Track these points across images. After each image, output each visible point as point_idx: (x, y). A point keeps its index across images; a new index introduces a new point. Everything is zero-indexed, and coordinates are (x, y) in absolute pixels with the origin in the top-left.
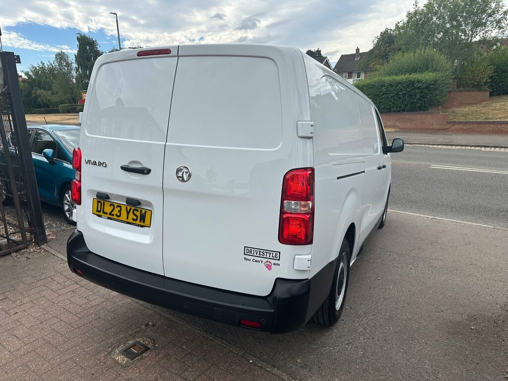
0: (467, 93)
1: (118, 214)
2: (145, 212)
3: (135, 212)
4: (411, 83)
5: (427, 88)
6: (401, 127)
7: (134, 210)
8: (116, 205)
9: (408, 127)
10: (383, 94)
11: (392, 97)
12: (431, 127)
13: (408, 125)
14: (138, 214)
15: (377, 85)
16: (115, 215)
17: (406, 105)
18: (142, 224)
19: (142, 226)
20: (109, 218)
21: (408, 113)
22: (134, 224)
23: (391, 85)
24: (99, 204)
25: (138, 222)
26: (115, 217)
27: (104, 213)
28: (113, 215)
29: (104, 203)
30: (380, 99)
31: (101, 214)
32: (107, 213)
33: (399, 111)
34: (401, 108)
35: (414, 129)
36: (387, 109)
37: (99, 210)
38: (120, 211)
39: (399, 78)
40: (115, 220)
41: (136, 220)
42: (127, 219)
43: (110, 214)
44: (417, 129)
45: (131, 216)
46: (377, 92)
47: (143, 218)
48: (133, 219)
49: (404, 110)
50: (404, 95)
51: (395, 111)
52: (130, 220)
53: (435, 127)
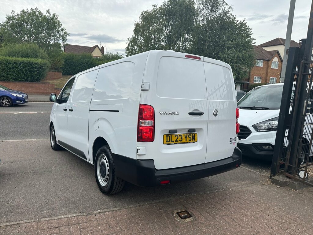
0: (53, 73)
1: (181, 140)
2: (194, 135)
3: (190, 136)
4: (31, 64)
5: (40, 68)
6: (26, 91)
7: (189, 135)
8: (179, 135)
9: (30, 91)
10: (10, 69)
11: (17, 71)
12: (46, 92)
13: (30, 90)
14: (191, 137)
15: (4, 62)
16: (179, 141)
17: (28, 77)
18: (194, 141)
19: (194, 142)
20: (175, 144)
21: (29, 83)
22: (190, 143)
23: (15, 63)
24: (168, 137)
25: (192, 141)
26: (179, 142)
27: (171, 141)
28: (178, 141)
29: (171, 136)
30: (7, 72)
31: (170, 142)
32: (173, 141)
33: (23, 81)
34: (25, 79)
35: (35, 93)
36: (14, 79)
37: (168, 140)
38: (181, 138)
39: (21, 59)
40: (179, 143)
41: (191, 140)
42: (186, 141)
43: (176, 141)
44: (37, 93)
45: (188, 139)
46: (5, 67)
47: (194, 138)
48: (189, 140)
49: (26, 81)
50: (26, 71)
51: (20, 81)
52: (188, 141)
53: (48, 92)
